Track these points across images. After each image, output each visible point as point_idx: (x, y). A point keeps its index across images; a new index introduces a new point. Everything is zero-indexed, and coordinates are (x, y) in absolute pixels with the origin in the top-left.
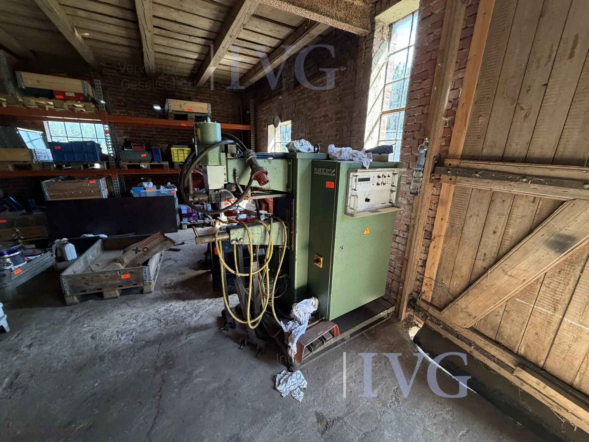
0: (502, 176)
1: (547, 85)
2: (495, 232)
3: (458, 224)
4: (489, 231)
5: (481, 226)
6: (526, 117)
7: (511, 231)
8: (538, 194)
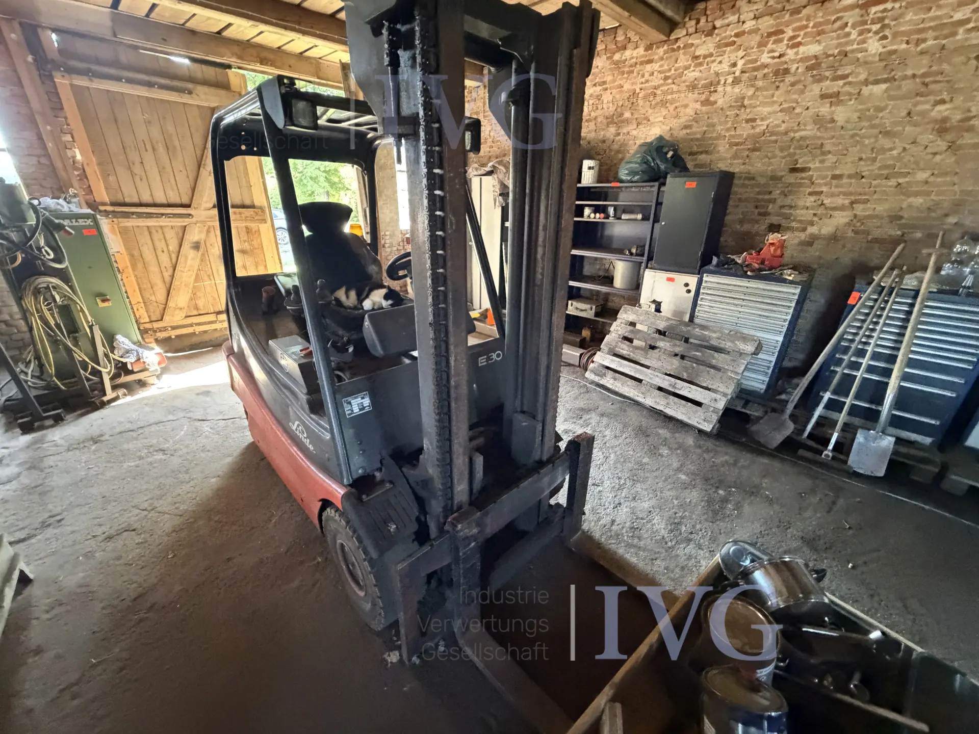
0: (150, 215)
1: (142, 163)
2: (163, 252)
3: (136, 253)
4: (159, 252)
5: (153, 250)
6: (141, 180)
7: (171, 248)
8: (173, 224)
